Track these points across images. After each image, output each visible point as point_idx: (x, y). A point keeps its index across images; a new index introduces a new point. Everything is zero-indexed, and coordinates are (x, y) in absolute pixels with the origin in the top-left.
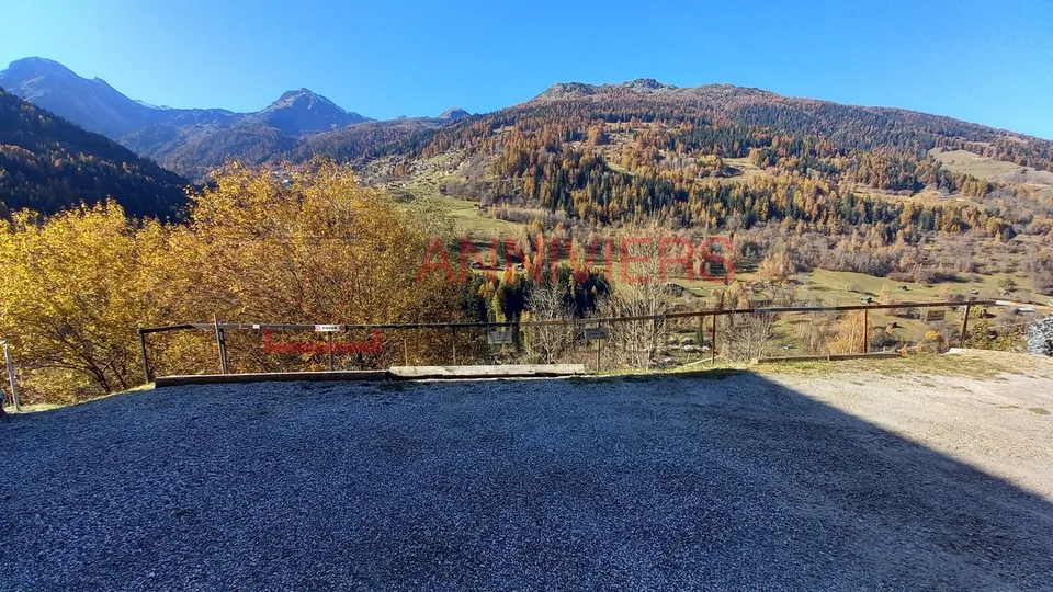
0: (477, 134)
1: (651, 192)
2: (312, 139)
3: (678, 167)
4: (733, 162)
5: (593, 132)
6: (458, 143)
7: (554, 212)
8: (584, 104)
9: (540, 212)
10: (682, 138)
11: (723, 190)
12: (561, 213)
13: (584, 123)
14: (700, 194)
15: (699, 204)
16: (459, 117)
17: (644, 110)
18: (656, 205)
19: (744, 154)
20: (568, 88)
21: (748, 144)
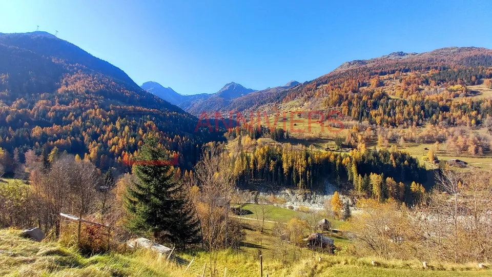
0: (309, 90)
1: (423, 108)
3: (434, 94)
4: (474, 88)
5: (373, 82)
6: (300, 95)
7: (361, 122)
8: (365, 69)
9: (353, 122)
10: (433, 78)
11: (475, 104)
12: (365, 122)
13: (367, 77)
14: (459, 107)
15: (459, 113)
16: (294, 84)
17: (403, 67)
18: (427, 115)
19: (480, 83)
20: (352, 63)
21: (481, 77)
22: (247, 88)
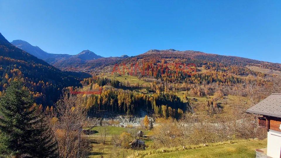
0: (133, 61)
1: (182, 75)
2: (89, 61)
4: (199, 68)
5: (163, 61)
6: (129, 63)
7: (158, 79)
8: (159, 54)
9: (154, 79)
10: (185, 62)
11: (199, 75)
12: (160, 80)
13: (160, 59)
14: (194, 76)
15: (194, 78)
16: (126, 56)
17: (174, 56)
18: (183, 78)
19: (201, 66)
20: (154, 51)
21: (202, 64)
22: (98, 55)
